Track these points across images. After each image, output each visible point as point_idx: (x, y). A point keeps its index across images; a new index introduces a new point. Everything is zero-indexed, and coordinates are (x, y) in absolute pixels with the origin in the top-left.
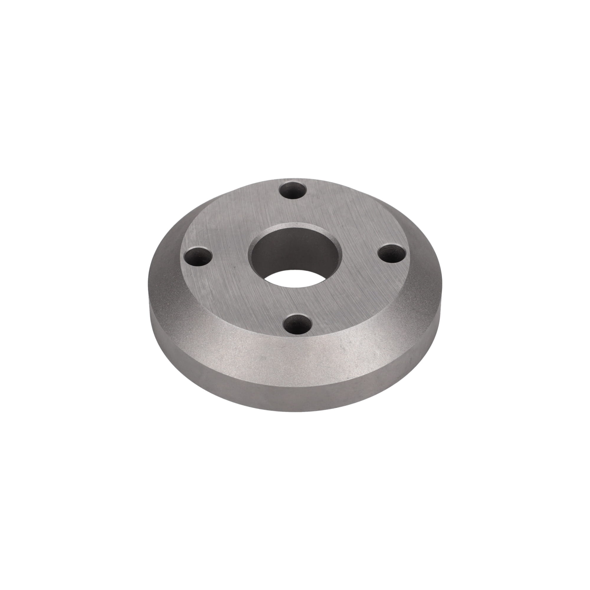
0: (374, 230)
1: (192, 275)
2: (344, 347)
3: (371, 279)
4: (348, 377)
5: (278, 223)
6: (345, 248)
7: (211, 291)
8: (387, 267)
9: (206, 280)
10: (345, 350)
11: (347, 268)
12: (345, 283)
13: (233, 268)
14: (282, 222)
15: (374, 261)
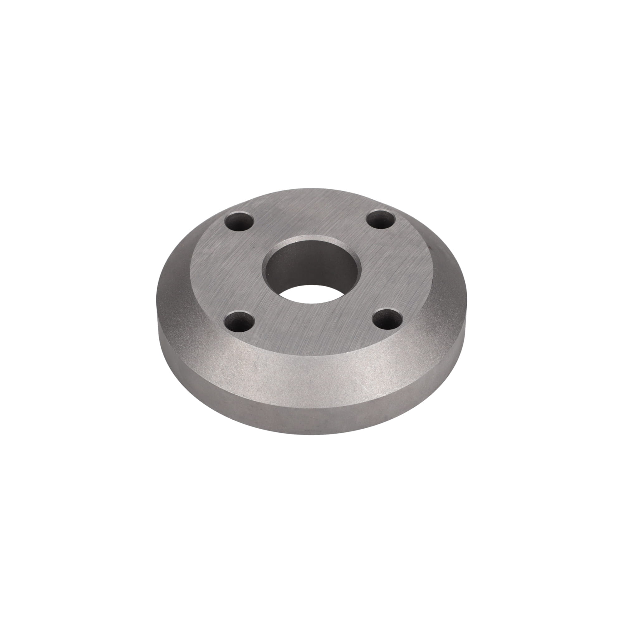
0: (400, 291)
1: (215, 232)
2: (257, 366)
3: (343, 326)
4: (244, 395)
5: (333, 236)
6: (357, 289)
7: (212, 253)
8: (368, 327)
9: (220, 242)
10: (256, 369)
11: (337, 306)
12: (317, 316)
13: (252, 247)
14: (337, 238)
15: (364, 315)
